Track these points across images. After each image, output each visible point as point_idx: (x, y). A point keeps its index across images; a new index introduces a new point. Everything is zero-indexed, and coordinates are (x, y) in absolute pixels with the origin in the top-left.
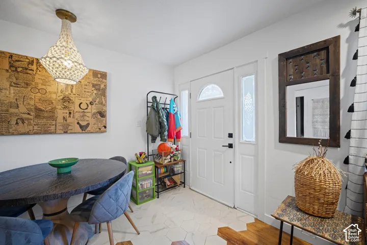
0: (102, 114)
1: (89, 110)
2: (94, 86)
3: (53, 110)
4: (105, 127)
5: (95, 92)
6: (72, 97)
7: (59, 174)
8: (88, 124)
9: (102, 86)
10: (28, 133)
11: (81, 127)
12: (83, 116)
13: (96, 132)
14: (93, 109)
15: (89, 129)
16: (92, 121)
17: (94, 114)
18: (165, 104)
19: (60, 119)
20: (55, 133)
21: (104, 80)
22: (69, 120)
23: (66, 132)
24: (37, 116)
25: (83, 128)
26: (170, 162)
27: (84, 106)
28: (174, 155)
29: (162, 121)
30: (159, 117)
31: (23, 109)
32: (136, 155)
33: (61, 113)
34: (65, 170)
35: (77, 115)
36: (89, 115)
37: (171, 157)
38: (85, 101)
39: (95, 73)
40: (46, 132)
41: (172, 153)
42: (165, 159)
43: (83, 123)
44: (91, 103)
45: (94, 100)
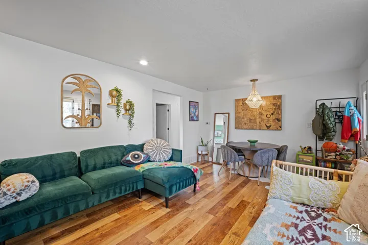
0: (279, 120)
1: (271, 118)
2: (274, 104)
3: (255, 119)
4: (281, 127)
5: (274, 107)
6: (263, 112)
7: (251, 145)
8: (270, 126)
9: (278, 104)
10: (247, 129)
11: (267, 126)
12: (268, 121)
13: (275, 130)
14: (273, 117)
15: (271, 128)
16: (273, 124)
17: (274, 120)
18: (339, 107)
19: (258, 123)
20: (256, 129)
21: (280, 100)
22: (262, 123)
23: (260, 129)
24: (250, 122)
25: (268, 127)
26: (334, 157)
27: (268, 116)
28: (341, 154)
29: (327, 123)
30: (324, 120)
31: (245, 119)
32: (301, 147)
33: (258, 120)
34: (252, 144)
35: (265, 121)
36: (271, 120)
37: (337, 155)
38: (269, 113)
39: (274, 97)
40: (253, 129)
41: (339, 151)
42: (329, 156)
43: (268, 125)
44: (272, 114)
45: (274, 112)
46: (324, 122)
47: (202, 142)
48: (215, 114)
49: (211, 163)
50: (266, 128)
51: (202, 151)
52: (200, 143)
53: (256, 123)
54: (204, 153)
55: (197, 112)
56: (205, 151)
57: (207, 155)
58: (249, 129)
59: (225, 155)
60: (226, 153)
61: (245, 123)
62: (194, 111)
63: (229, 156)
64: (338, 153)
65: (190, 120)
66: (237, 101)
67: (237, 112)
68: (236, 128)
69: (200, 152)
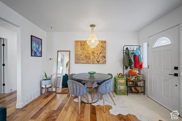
0: (105, 57)
2: (102, 47)
3: (90, 56)
4: (105, 62)
5: (102, 49)
6: (95, 51)
7: (90, 76)
8: (100, 61)
9: (104, 46)
11: (97, 61)
12: (98, 58)
13: (102, 64)
14: (101, 55)
16: (101, 60)
17: (102, 57)
18: (133, 51)
19: (91, 59)
20: (90, 63)
21: (105, 44)
22: (94, 59)
23: (93, 63)
24: (86, 58)
25: (98, 62)
26: (134, 79)
27: (98, 54)
28: (137, 77)
29: (131, 59)
30: (129, 57)
31: (83, 56)
32: (118, 74)
33: (92, 57)
34: (92, 75)
35: (96, 57)
36: (100, 57)
37: (135, 77)
38: (99, 52)
39: (102, 42)
40: (88, 63)
41: (136, 75)
42: (132, 78)
43: (98, 60)
44: (101, 53)
45: (102, 52)
46: (130, 59)
47: (46, 76)
48: (58, 51)
49: (54, 94)
50: (97, 62)
51: (46, 85)
52: (43, 77)
53: (90, 59)
54: (48, 86)
55: (40, 48)
56: (49, 84)
57: (51, 87)
58: (86, 63)
59: (73, 89)
60: (75, 87)
61: (83, 59)
62: (37, 47)
63: (78, 90)
64: (136, 76)
65: (32, 56)
66: (77, 42)
67: (76, 51)
68: (76, 63)
69: (44, 86)
